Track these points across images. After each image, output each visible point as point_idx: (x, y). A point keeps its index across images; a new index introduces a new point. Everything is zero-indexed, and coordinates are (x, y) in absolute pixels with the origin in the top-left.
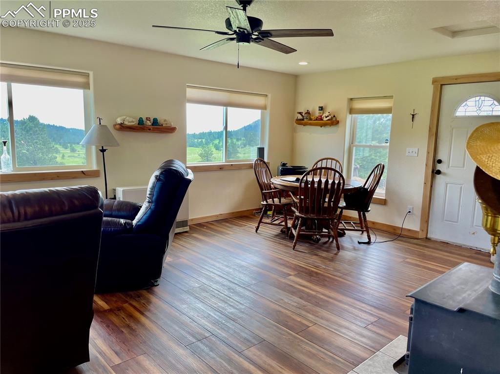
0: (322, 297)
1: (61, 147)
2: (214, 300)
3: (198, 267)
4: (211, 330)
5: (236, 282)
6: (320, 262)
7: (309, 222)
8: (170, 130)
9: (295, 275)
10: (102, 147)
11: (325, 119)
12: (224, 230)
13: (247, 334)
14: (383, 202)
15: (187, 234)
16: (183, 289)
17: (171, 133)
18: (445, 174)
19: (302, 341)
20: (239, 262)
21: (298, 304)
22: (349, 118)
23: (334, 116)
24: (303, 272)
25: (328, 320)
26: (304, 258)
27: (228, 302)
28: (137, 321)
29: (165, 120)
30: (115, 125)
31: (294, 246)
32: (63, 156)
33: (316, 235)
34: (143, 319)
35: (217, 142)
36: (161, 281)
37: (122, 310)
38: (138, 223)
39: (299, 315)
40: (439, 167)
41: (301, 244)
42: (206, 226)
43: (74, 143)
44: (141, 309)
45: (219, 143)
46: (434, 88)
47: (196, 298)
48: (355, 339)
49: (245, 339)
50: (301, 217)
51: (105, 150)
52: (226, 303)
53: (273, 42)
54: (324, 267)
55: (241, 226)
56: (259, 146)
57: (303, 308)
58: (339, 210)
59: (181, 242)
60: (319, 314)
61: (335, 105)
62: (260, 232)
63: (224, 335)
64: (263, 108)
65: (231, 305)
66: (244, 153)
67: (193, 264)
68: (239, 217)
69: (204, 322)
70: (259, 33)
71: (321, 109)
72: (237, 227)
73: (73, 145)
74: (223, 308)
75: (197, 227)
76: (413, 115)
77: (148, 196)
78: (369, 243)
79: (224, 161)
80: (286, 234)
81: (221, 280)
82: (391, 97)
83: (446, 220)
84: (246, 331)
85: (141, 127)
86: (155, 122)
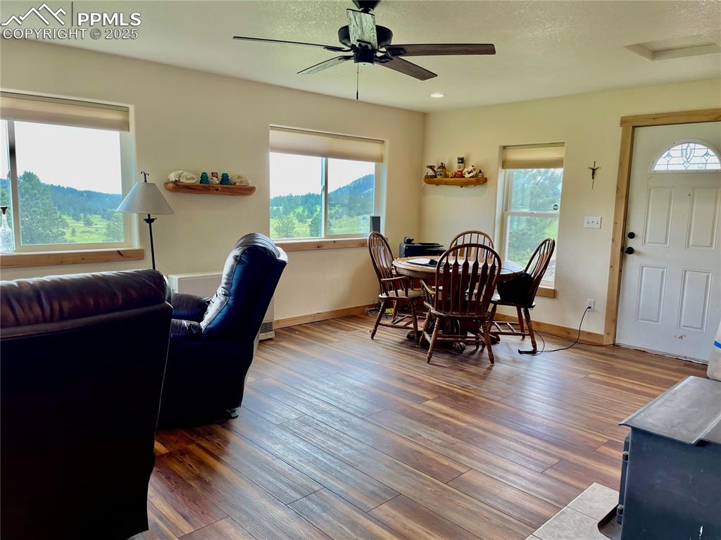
0: (476, 430)
1: (71, 218)
2: (320, 437)
3: (293, 389)
4: (322, 482)
5: (350, 410)
6: (468, 380)
7: (448, 323)
8: (247, 190)
9: (434, 400)
10: (149, 215)
11: (467, 176)
12: (326, 337)
13: (373, 485)
14: (552, 294)
15: (272, 343)
16: (274, 421)
17: (248, 195)
18: (639, 253)
19: (454, 493)
20: (351, 381)
21: (443, 440)
22: (502, 174)
23: (480, 172)
24: (444, 395)
25: (487, 463)
26: (445, 376)
27: (342, 439)
28: (211, 470)
29: (239, 177)
30: (166, 184)
31: (429, 358)
32: (73, 232)
33: (459, 342)
34: (220, 468)
35: (300, 210)
36: (239, 411)
37: (188, 454)
38: (209, 326)
39: (447, 457)
40: (631, 243)
41: (439, 355)
42: (298, 331)
43: (90, 213)
44: (216, 453)
45: (303, 212)
46: (623, 130)
47: (295, 434)
48: (530, 490)
49: (373, 492)
50: (439, 316)
51: (153, 220)
52: (340, 441)
53: (406, 63)
54: (475, 387)
55: (349, 330)
56: (373, 215)
57: (450, 446)
58: (491, 305)
59: (265, 355)
60: (475, 454)
61: (481, 155)
62: (377, 338)
63: (341, 488)
64: (378, 160)
65: (345, 444)
66: (340, 227)
67: (286, 386)
68: (346, 317)
69: (309, 469)
70: (388, 50)
71: (461, 161)
72: (343, 331)
73: (89, 216)
74: (335, 448)
75: (287, 333)
76: (594, 170)
77: (224, 286)
78: (534, 352)
79: (323, 236)
80: (415, 341)
81: (328, 408)
82: (562, 144)
83: (641, 319)
84: (374, 481)
85: (204, 186)
86: (225, 179)
